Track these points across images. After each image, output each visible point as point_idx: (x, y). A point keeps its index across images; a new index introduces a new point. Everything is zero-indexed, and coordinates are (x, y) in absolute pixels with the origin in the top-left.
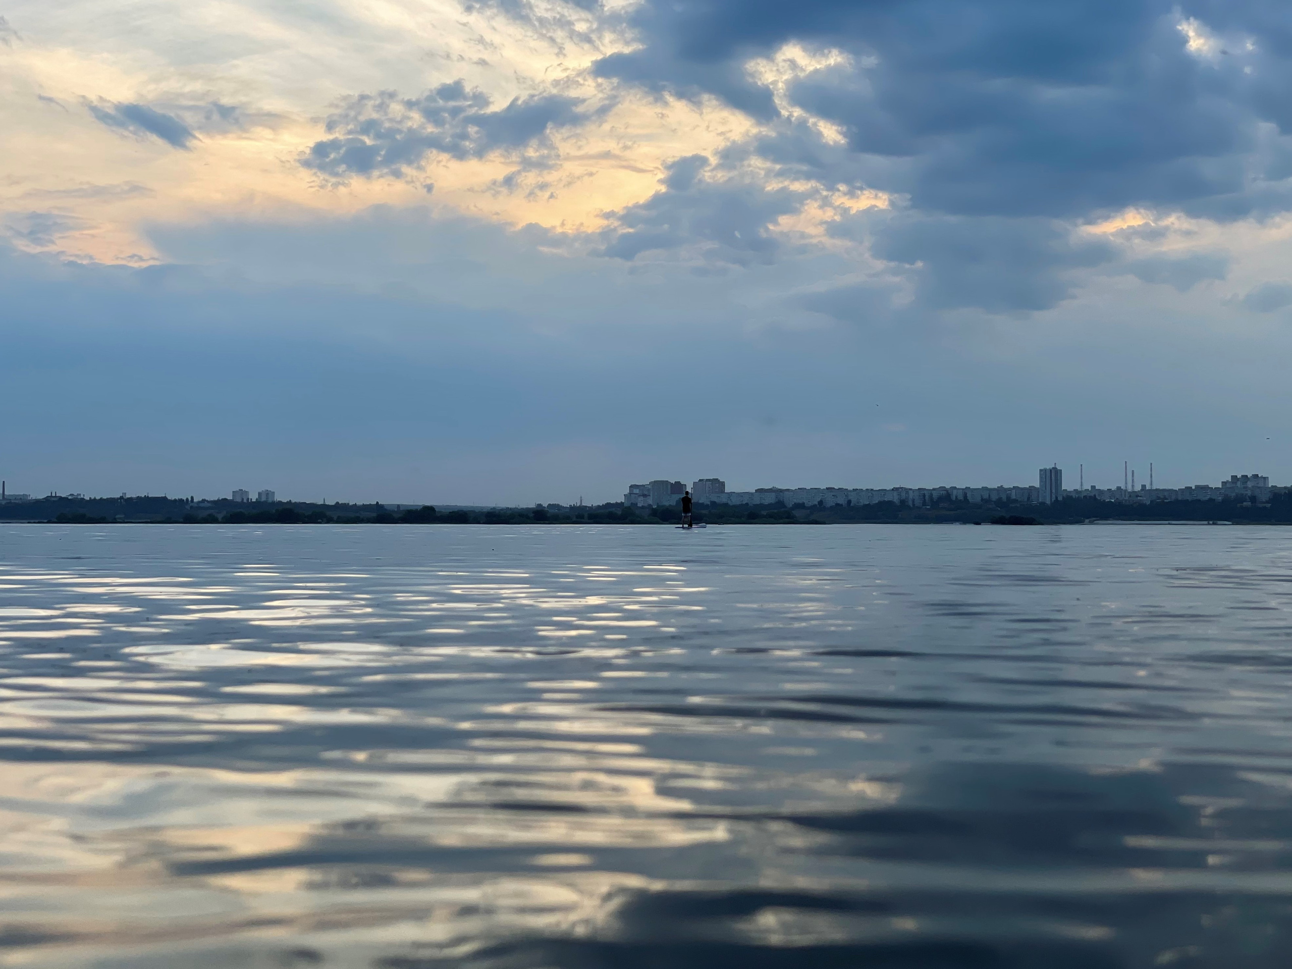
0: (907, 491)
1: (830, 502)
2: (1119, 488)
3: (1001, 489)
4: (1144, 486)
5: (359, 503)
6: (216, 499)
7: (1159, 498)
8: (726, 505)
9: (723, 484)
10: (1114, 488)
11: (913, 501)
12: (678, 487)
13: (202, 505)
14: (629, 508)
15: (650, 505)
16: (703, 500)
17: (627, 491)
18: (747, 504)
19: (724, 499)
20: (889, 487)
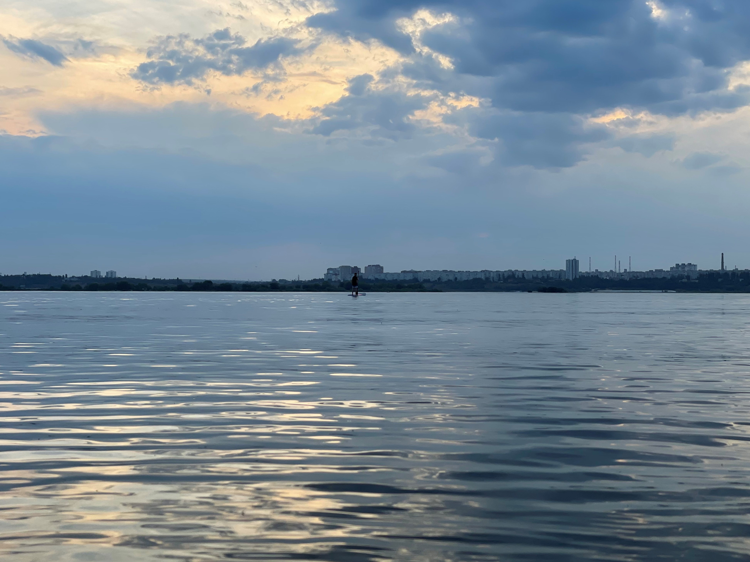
0: (490, 272)
1: (445, 279)
2: (611, 271)
3: (543, 271)
4: (625, 270)
5: (167, 278)
6: (81, 276)
7: (634, 277)
8: (384, 280)
9: (382, 268)
10: (608, 271)
11: (493, 278)
12: (356, 270)
13: (72, 279)
14: (326, 282)
15: (339, 280)
16: (371, 277)
17: (326, 272)
18: (396, 280)
19: (382, 277)
20: (479, 270)
